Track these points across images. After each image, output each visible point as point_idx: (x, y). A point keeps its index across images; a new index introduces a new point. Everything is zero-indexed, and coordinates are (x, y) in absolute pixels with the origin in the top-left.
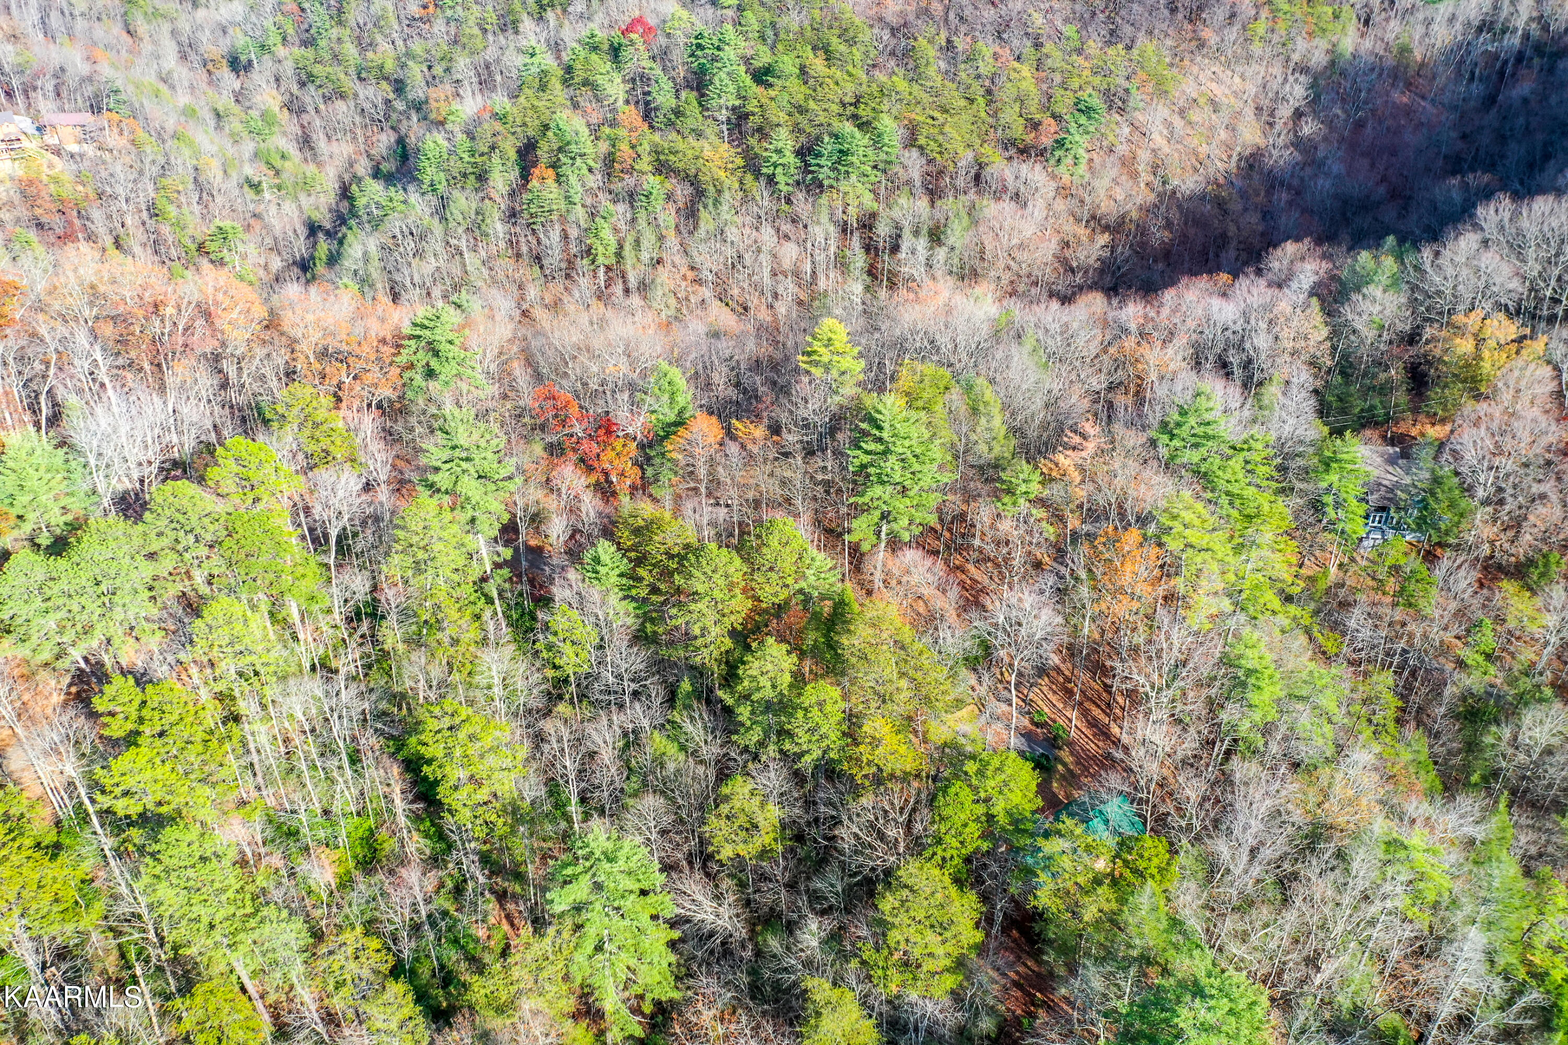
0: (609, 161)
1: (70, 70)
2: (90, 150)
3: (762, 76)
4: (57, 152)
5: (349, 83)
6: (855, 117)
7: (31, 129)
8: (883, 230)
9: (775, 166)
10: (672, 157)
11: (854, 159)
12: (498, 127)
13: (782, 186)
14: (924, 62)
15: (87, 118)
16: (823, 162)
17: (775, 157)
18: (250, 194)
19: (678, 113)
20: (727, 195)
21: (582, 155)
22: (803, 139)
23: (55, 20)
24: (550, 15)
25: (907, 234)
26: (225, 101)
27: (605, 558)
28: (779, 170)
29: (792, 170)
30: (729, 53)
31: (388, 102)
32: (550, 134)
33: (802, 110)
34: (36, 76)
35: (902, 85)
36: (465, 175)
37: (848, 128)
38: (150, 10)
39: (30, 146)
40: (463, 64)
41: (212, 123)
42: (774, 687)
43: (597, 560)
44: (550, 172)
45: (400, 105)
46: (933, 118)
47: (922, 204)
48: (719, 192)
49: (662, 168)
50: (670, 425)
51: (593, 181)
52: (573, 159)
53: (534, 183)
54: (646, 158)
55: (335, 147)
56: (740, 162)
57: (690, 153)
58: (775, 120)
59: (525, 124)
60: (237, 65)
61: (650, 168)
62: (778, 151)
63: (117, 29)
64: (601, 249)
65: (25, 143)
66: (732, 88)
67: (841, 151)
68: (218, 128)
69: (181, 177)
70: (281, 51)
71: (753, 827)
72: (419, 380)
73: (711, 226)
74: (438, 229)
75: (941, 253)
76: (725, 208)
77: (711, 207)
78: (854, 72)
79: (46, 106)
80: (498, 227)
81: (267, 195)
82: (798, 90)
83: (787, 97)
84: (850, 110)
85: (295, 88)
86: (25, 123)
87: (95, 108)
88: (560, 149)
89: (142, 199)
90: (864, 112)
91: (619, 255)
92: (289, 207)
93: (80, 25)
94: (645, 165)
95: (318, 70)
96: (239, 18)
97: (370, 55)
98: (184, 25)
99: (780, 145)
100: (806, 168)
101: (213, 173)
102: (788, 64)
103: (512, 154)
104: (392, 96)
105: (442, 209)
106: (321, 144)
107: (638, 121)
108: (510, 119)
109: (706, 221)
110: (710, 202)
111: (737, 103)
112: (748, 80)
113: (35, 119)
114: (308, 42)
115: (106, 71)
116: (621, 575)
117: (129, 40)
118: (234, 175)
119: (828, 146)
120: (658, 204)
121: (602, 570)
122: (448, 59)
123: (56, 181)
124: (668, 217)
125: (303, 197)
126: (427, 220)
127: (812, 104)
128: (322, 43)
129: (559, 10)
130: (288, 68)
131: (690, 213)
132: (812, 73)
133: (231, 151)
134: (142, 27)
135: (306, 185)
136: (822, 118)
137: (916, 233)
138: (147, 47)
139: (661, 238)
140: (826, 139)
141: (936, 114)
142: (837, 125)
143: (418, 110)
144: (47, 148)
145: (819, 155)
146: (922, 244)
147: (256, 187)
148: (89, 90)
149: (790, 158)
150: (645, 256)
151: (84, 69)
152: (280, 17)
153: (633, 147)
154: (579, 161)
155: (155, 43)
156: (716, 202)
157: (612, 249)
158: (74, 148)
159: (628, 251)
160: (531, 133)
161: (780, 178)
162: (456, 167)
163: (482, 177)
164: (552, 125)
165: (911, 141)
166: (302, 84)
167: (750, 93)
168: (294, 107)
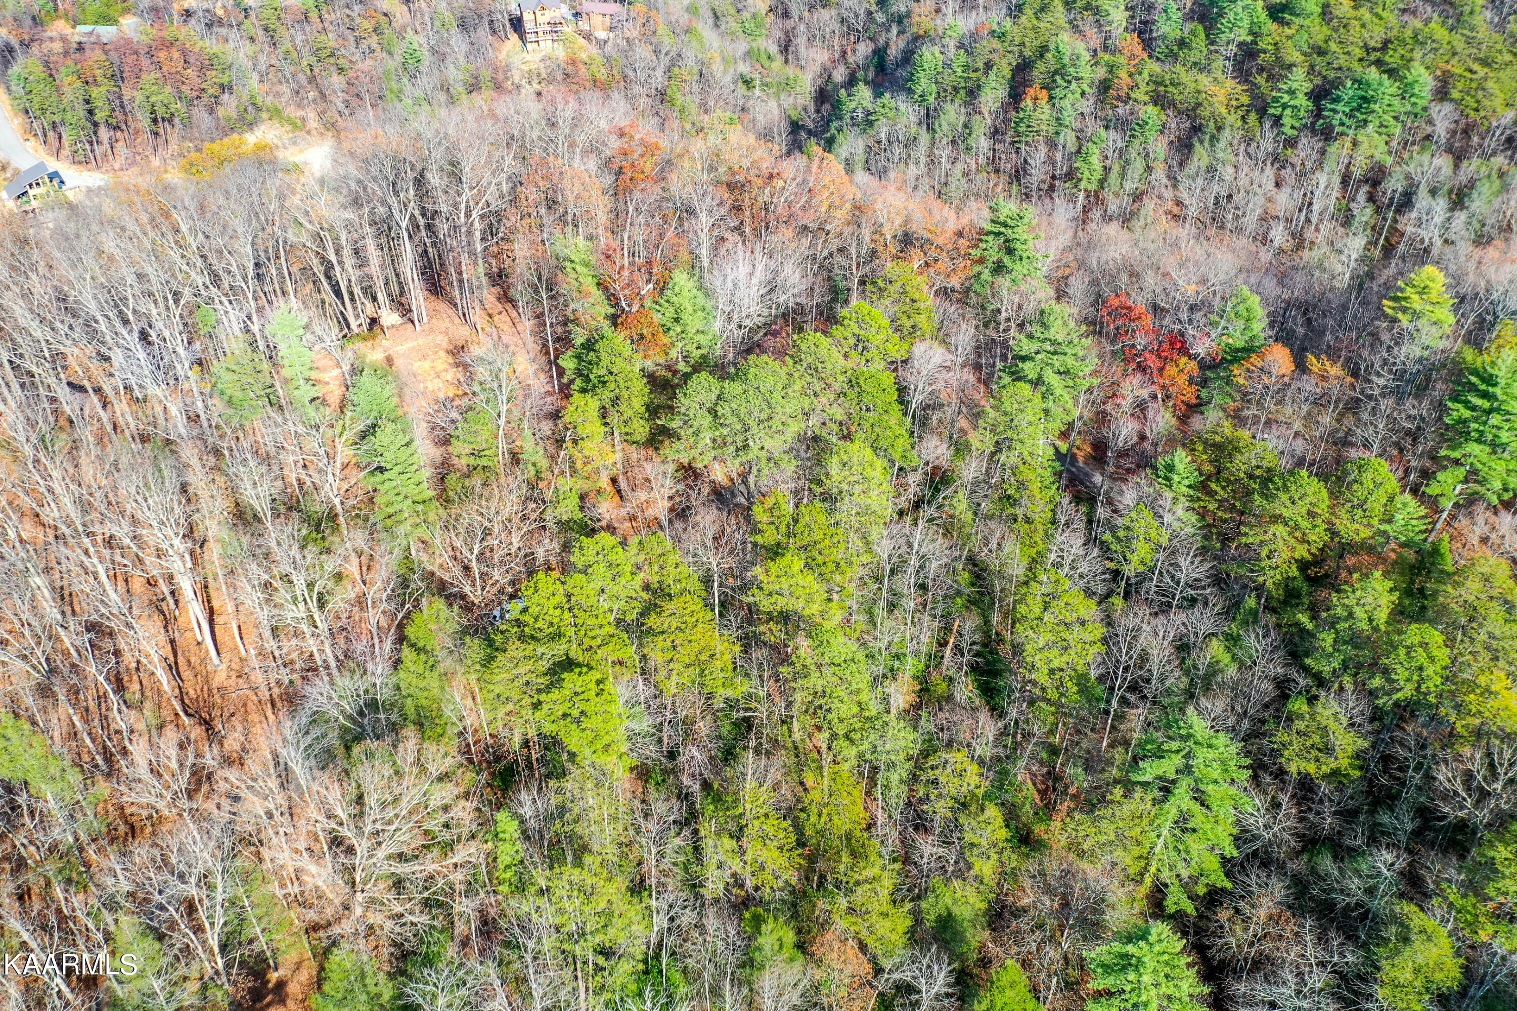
0: (1104, 87)
3: (1279, 13)
4: (589, 37)
6: (1378, 63)
7: (570, 16)
8: (1394, 184)
9: (1285, 106)
10: (1171, 89)
11: (1376, 107)
12: (996, 44)
13: (1287, 130)
14: (1467, 9)
15: (614, 8)
16: (1340, 107)
17: (1286, 98)
18: (742, 89)
19: (1182, 43)
20: (1227, 132)
21: (1077, 79)
22: (1318, 81)
25: (1423, 192)
26: (722, 2)
27: (1180, 467)
28: (1288, 112)
29: (1302, 114)
31: (869, 13)
32: (1049, 55)
33: (1320, 52)
35: (1440, 32)
36: (955, 89)
37: (1373, 74)
39: (568, 30)
41: (711, 21)
42: (1371, 620)
43: (1170, 468)
44: (1044, 94)
45: (880, 17)
46: (1471, 71)
47: (1444, 162)
48: (1219, 129)
49: (1158, 100)
50: (1238, 350)
51: (1086, 106)
52: (1069, 82)
53: (1028, 103)
54: (1143, 88)
55: (815, 53)
56: (1245, 99)
57: (1192, 86)
58: (1288, 59)
59: (1023, 44)
61: (1147, 98)
62: (1292, 92)
64: (1087, 173)
65: (564, 27)
66: (1246, 23)
67: (1364, 98)
68: (716, 26)
71: (1328, 749)
72: (986, 275)
73: (1205, 161)
74: (924, 138)
75: (1461, 217)
76: (1222, 144)
77: (1206, 144)
78: (1384, 14)
80: (982, 142)
81: (757, 92)
82: (1319, 32)
83: (1306, 36)
84: (1374, 56)
86: (565, 9)
88: (1056, 72)
89: (656, 85)
90: (1392, 58)
91: (1102, 182)
92: (773, 104)
94: (1140, 95)
99: (1295, 85)
100: (1318, 113)
101: (715, 67)
103: (1007, 73)
104: (874, 8)
105: (929, 120)
106: (802, 48)
107: (1138, 49)
108: (1009, 38)
109: (1201, 156)
110: (1207, 137)
111: (1249, 39)
112: (1264, 16)
113: (572, 6)
116: (1189, 487)
118: (731, 71)
119: (1348, 91)
120: (1151, 134)
121: (1176, 478)
124: (1159, 147)
125: (784, 97)
126: (914, 129)
127: (1333, 46)
131: (1183, 147)
132: (1336, 12)
133: (728, 48)
135: (787, 86)
136: (1342, 61)
137: (1433, 192)
139: (1149, 169)
140: (1349, 84)
141: (1476, 67)
142: (1358, 68)
143: (900, 22)
144: (580, 33)
145: (1337, 100)
146: (1441, 205)
147: (748, 83)
149: (1302, 101)
150: (1129, 186)
153: (1131, 75)
154: (1074, 84)
156: (1214, 139)
157: (1098, 175)
158: (602, 35)
159: (1113, 178)
160: (1027, 53)
161: (1287, 121)
162: (949, 79)
163: (973, 93)
164: (1052, 47)
165: (1442, 93)
167: (1265, 30)
168: (780, 13)
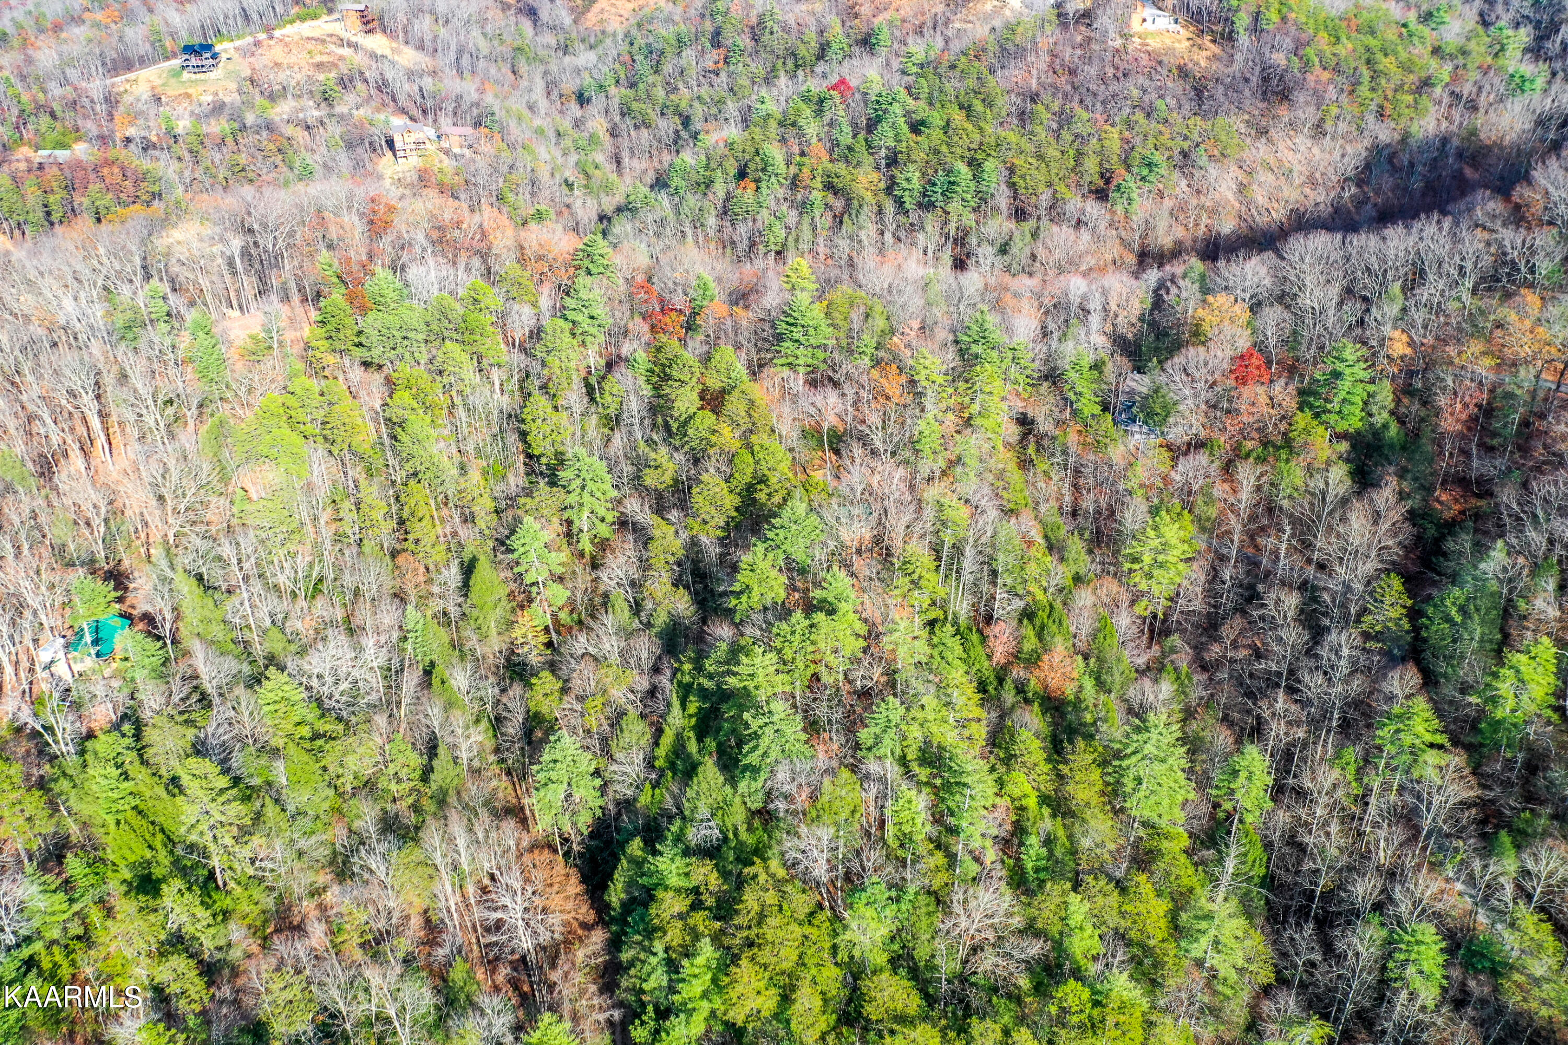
0: (795, 179)
1: (465, 97)
2: (468, 153)
3: (916, 127)
4: (447, 152)
5: (653, 115)
7: (434, 137)
9: (905, 190)
10: (836, 180)
11: (958, 189)
12: (726, 151)
13: (905, 205)
15: (469, 130)
16: (937, 189)
17: (906, 184)
18: (565, 190)
19: (850, 148)
20: (866, 208)
21: (776, 175)
23: (465, 61)
24: (800, 73)
26: (566, 125)
28: (907, 193)
29: (916, 194)
30: (897, 108)
31: (677, 132)
32: (759, 158)
33: (937, 152)
34: (442, 101)
35: (1013, 138)
36: (699, 184)
37: (959, 166)
38: (532, 55)
39: (431, 147)
40: (732, 108)
41: (553, 140)
44: (753, 184)
46: (1029, 163)
48: (862, 206)
49: (830, 187)
51: (780, 193)
52: (770, 176)
53: (741, 191)
54: (819, 179)
55: (635, 163)
56: (882, 185)
57: (849, 177)
60: (582, 99)
62: (908, 180)
63: (506, 69)
65: (428, 145)
66: (892, 134)
67: (951, 182)
68: (557, 144)
69: (520, 175)
70: (613, 90)
73: (851, 230)
74: (673, 219)
75: (1006, 260)
76: (862, 217)
77: (853, 217)
79: (445, 122)
80: (712, 221)
81: (576, 192)
82: (938, 138)
83: (929, 142)
85: (617, 119)
86: (431, 132)
87: (478, 124)
88: (762, 169)
89: (494, 187)
90: (979, 156)
91: (785, 244)
92: (592, 203)
93: (482, 64)
94: (817, 183)
95: (635, 106)
96: (590, 65)
97: (672, 97)
98: (553, 68)
99: (909, 175)
100: (925, 193)
101: (544, 173)
102: (936, 119)
103: (733, 171)
104: (680, 127)
106: (626, 161)
107: (823, 153)
108: (736, 147)
109: (848, 225)
110: (854, 213)
111: (894, 144)
112: (905, 128)
113: (437, 129)
114: (633, 85)
115: (489, 99)
117: (512, 77)
118: (558, 176)
119: (941, 178)
120: (819, 212)
122: (721, 102)
123: (441, 171)
124: (824, 221)
125: (602, 195)
126: (667, 213)
127: (944, 149)
128: (641, 86)
129: (808, 70)
130: (615, 103)
131: (839, 220)
132: (953, 126)
133: (560, 160)
134: (523, 68)
135: (607, 188)
137: (992, 244)
138: (524, 83)
139: (816, 235)
140: (940, 173)
141: (1033, 161)
142: (955, 164)
144: (441, 149)
145: (935, 185)
146: (991, 251)
147: (570, 186)
148: (475, 111)
149: (916, 185)
150: (802, 246)
151: (475, 96)
152: (617, 66)
153: (813, 171)
154: (773, 179)
155: (531, 81)
156: (858, 214)
157: (781, 240)
158: (457, 150)
159: (791, 242)
160: (746, 157)
161: (907, 199)
162: (695, 177)
164: (762, 152)
166: (623, 115)
167: (904, 138)
168: (613, 133)
